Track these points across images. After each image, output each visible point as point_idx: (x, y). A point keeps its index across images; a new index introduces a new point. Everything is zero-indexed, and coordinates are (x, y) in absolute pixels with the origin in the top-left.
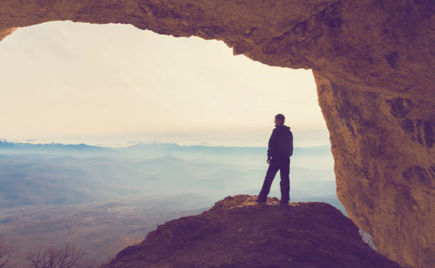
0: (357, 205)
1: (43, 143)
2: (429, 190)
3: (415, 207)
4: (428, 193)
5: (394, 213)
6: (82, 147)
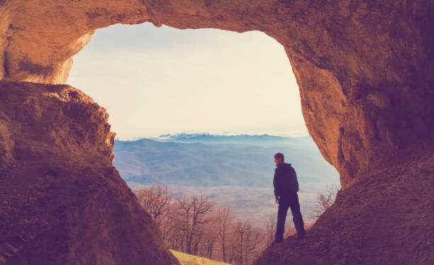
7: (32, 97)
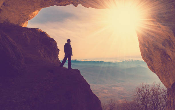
0: (147, 60)
1: (89, 61)
2: (172, 50)
3: (169, 59)
4: (172, 51)
5: (161, 62)
6: (102, 62)
7: (25, 33)
